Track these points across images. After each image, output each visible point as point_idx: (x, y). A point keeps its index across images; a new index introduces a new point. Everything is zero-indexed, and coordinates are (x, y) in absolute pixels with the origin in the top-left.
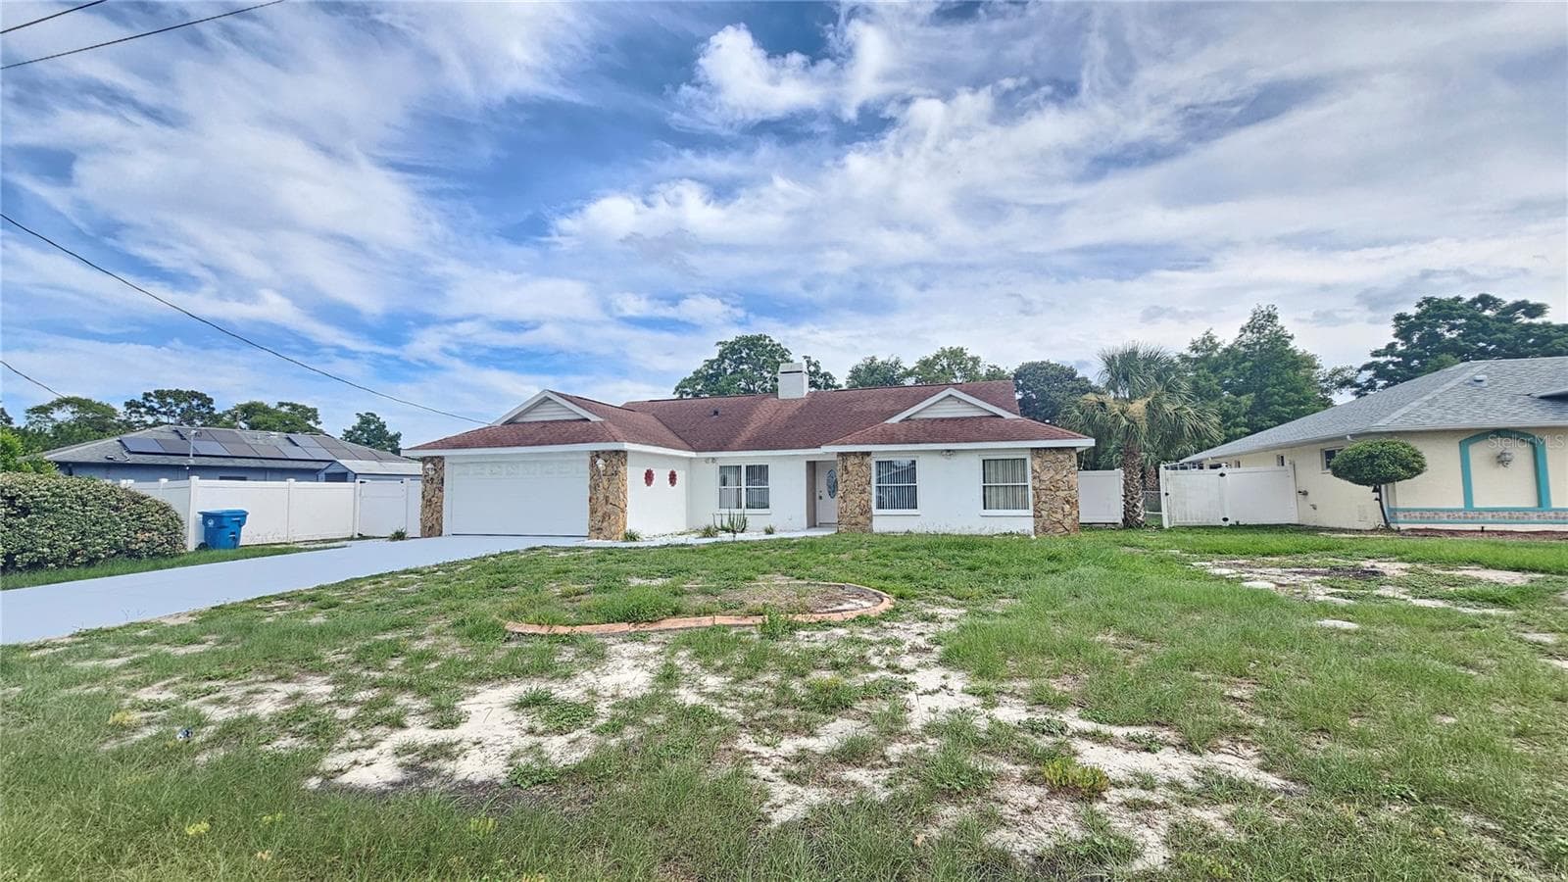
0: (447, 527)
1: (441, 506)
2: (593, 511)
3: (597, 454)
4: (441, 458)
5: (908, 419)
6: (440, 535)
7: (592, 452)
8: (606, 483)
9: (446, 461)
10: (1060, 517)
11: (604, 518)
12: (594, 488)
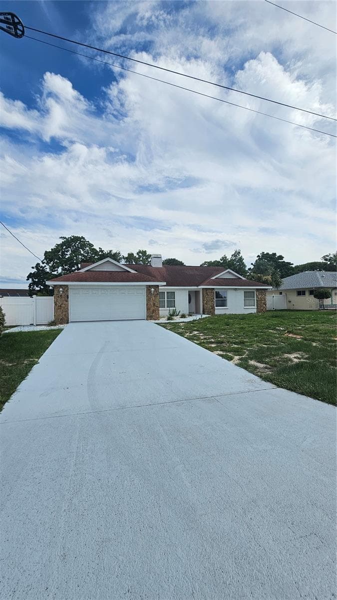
0: (71, 319)
1: (68, 308)
2: (148, 309)
3: (149, 287)
4: (67, 286)
5: (218, 278)
6: (68, 323)
8: (153, 298)
9: (69, 287)
10: (262, 308)
11: (153, 312)
12: (148, 300)
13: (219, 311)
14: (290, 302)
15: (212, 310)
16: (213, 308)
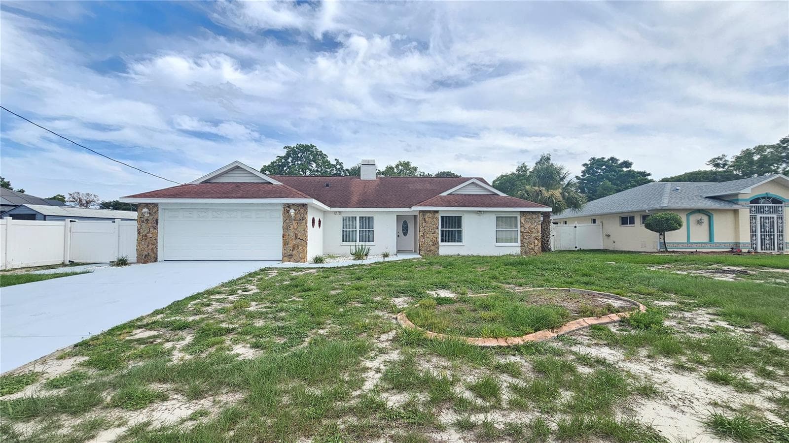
0: (160, 257)
1: (156, 240)
2: (285, 244)
3: (289, 206)
4: (156, 205)
5: (450, 194)
6: (156, 261)
7: (284, 204)
8: (295, 225)
9: (160, 207)
10: (533, 246)
11: (294, 248)
12: (286, 228)
13: (446, 249)
14: (608, 236)
15: (433, 248)
16: (435, 244)
